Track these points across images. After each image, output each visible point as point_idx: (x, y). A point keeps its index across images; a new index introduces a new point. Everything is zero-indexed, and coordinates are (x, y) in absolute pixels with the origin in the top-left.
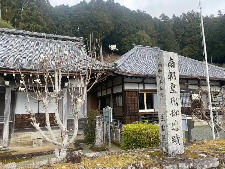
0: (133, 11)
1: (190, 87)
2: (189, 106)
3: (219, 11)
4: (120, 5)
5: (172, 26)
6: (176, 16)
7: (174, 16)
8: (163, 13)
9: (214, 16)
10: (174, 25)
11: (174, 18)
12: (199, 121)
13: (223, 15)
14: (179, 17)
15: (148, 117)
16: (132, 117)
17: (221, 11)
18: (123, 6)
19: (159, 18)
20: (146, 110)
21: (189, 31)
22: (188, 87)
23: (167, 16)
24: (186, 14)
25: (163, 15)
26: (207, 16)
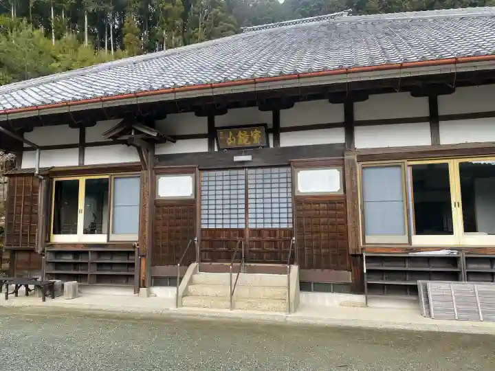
2: (284, 226)
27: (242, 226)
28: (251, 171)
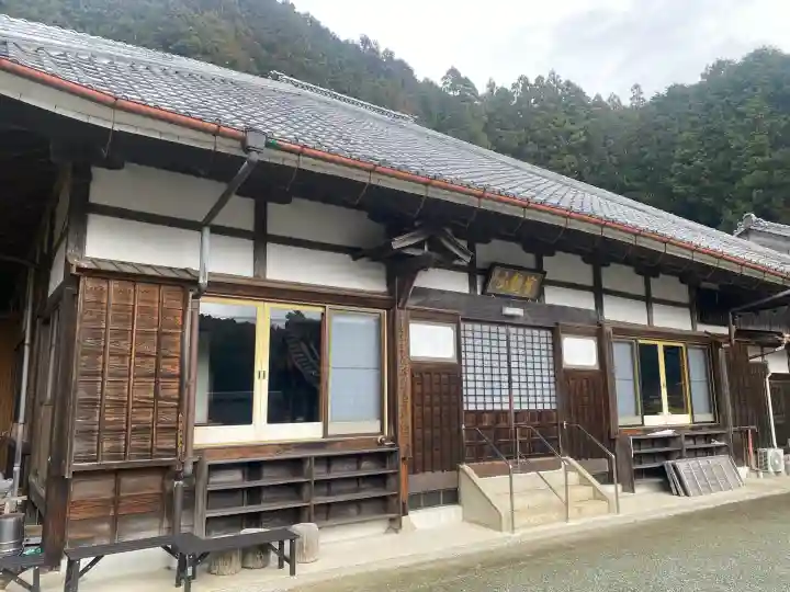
0: (347, 41)
1: (554, 297)
2: (547, 407)
3: (636, 87)
4: (296, 10)
5: (486, 118)
6: (499, 85)
7: (491, 85)
8: (456, 67)
9: (619, 101)
10: (490, 115)
11: (492, 91)
12: (599, 496)
13: (648, 99)
14: (509, 88)
15: (269, 478)
16: (129, 482)
17: (643, 89)
18: (308, 14)
19: (440, 84)
20: (261, 432)
21: (542, 141)
22: (541, 294)
23: (466, 80)
24: (532, 81)
25: (453, 72)
26: (598, 97)
27: (506, 407)
28: (513, 330)
